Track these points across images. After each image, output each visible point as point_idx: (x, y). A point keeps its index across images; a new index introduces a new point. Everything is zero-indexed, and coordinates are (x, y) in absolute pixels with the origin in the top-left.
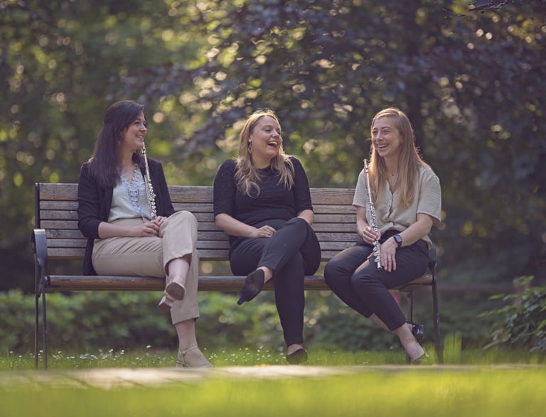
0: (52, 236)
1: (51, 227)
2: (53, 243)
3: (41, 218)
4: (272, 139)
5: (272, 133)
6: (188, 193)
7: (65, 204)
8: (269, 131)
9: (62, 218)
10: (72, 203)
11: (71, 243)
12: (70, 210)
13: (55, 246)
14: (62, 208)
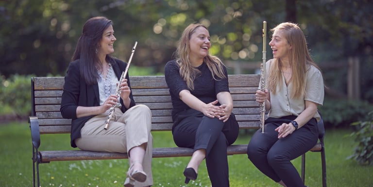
0: (44, 117)
1: (43, 110)
2: (45, 122)
3: (36, 103)
4: (204, 45)
5: (204, 40)
6: (142, 81)
7: (53, 93)
8: (203, 38)
9: (51, 103)
10: (58, 92)
11: (58, 121)
12: (57, 97)
13: (46, 124)
14: (51, 96)
